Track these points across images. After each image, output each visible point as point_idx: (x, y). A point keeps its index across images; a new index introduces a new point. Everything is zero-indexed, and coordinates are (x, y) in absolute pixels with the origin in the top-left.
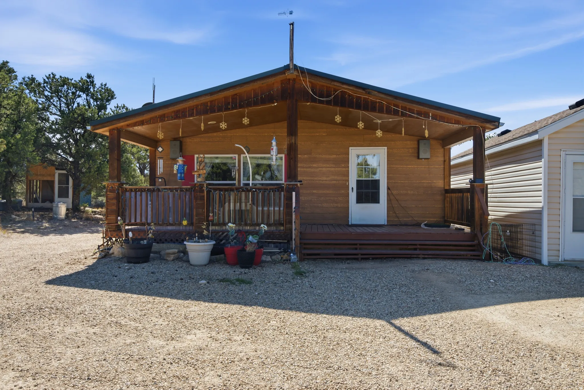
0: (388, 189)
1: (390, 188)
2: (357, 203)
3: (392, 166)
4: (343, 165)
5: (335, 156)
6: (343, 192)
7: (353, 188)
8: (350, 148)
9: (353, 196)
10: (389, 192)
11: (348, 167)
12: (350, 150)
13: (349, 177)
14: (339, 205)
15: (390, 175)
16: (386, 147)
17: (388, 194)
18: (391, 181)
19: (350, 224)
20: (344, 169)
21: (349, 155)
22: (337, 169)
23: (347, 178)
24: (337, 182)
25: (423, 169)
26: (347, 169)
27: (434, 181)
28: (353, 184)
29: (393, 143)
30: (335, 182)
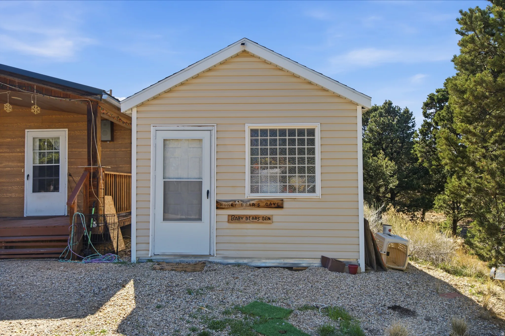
0: (70, 175)
1: (72, 174)
2: (33, 192)
3: (74, 150)
4: (18, 150)
5: (9, 140)
6: (18, 180)
7: (28, 176)
8: (26, 130)
9: (29, 184)
10: (71, 178)
11: (24, 152)
12: (26, 133)
13: (24, 163)
14: (13, 195)
15: (72, 160)
16: (67, 129)
17: (69, 181)
18: (73, 167)
19: (25, 216)
20: (20, 154)
21: (24, 138)
22: (11, 154)
23: (23, 164)
24: (12, 169)
25: (108, 152)
26: (23, 154)
27: (121, 166)
28: (28, 170)
29: (75, 124)
30: (9, 169)
